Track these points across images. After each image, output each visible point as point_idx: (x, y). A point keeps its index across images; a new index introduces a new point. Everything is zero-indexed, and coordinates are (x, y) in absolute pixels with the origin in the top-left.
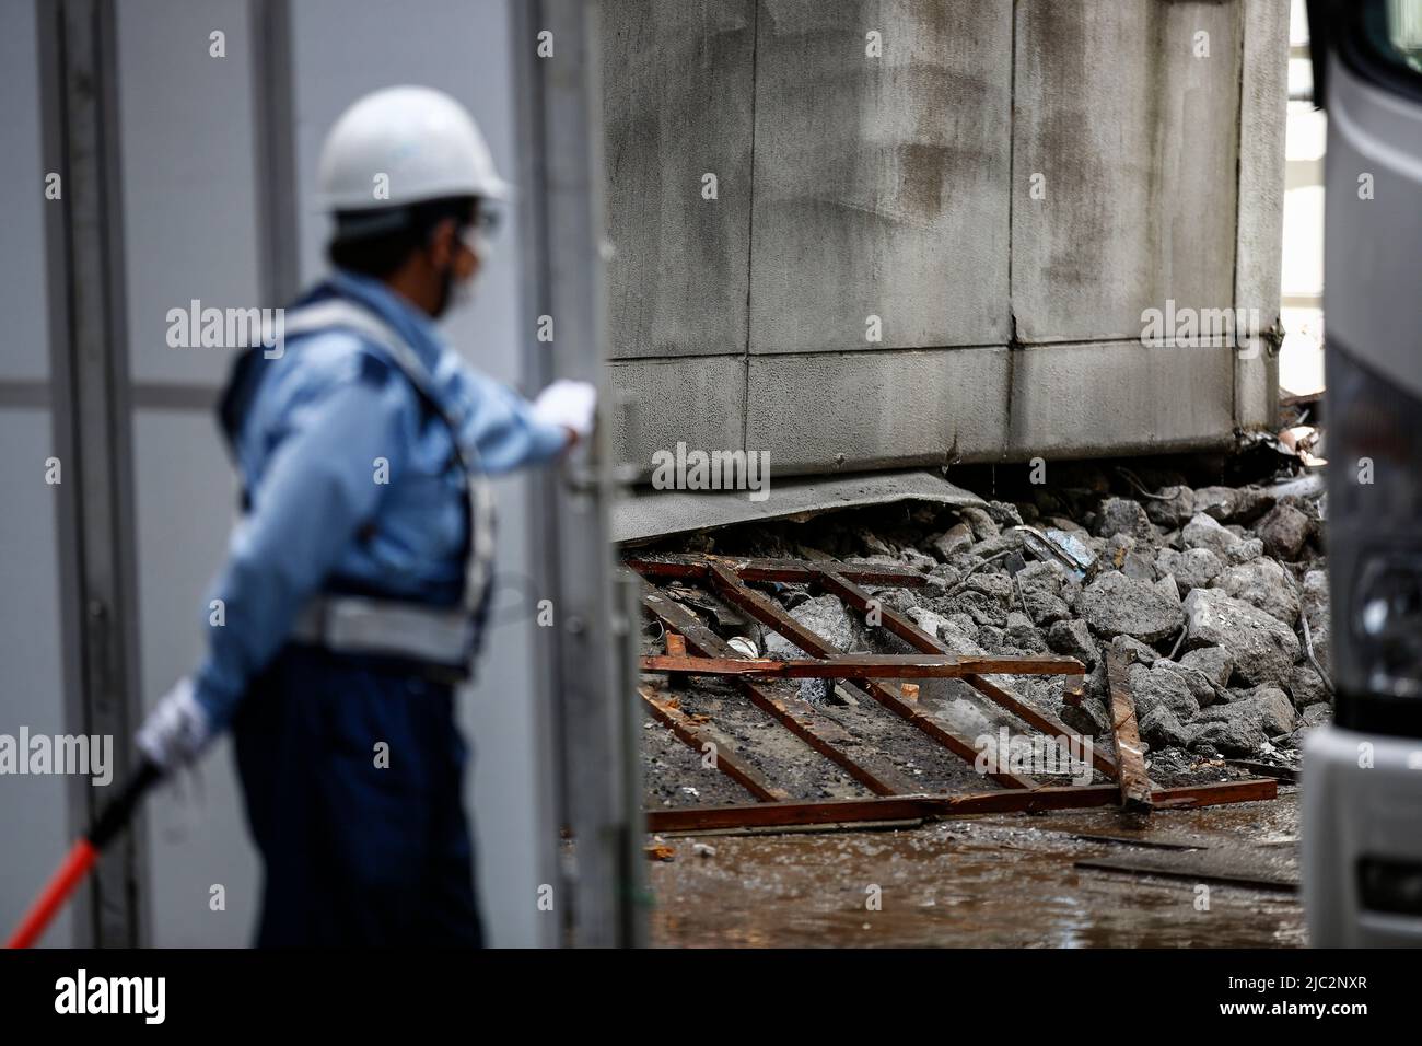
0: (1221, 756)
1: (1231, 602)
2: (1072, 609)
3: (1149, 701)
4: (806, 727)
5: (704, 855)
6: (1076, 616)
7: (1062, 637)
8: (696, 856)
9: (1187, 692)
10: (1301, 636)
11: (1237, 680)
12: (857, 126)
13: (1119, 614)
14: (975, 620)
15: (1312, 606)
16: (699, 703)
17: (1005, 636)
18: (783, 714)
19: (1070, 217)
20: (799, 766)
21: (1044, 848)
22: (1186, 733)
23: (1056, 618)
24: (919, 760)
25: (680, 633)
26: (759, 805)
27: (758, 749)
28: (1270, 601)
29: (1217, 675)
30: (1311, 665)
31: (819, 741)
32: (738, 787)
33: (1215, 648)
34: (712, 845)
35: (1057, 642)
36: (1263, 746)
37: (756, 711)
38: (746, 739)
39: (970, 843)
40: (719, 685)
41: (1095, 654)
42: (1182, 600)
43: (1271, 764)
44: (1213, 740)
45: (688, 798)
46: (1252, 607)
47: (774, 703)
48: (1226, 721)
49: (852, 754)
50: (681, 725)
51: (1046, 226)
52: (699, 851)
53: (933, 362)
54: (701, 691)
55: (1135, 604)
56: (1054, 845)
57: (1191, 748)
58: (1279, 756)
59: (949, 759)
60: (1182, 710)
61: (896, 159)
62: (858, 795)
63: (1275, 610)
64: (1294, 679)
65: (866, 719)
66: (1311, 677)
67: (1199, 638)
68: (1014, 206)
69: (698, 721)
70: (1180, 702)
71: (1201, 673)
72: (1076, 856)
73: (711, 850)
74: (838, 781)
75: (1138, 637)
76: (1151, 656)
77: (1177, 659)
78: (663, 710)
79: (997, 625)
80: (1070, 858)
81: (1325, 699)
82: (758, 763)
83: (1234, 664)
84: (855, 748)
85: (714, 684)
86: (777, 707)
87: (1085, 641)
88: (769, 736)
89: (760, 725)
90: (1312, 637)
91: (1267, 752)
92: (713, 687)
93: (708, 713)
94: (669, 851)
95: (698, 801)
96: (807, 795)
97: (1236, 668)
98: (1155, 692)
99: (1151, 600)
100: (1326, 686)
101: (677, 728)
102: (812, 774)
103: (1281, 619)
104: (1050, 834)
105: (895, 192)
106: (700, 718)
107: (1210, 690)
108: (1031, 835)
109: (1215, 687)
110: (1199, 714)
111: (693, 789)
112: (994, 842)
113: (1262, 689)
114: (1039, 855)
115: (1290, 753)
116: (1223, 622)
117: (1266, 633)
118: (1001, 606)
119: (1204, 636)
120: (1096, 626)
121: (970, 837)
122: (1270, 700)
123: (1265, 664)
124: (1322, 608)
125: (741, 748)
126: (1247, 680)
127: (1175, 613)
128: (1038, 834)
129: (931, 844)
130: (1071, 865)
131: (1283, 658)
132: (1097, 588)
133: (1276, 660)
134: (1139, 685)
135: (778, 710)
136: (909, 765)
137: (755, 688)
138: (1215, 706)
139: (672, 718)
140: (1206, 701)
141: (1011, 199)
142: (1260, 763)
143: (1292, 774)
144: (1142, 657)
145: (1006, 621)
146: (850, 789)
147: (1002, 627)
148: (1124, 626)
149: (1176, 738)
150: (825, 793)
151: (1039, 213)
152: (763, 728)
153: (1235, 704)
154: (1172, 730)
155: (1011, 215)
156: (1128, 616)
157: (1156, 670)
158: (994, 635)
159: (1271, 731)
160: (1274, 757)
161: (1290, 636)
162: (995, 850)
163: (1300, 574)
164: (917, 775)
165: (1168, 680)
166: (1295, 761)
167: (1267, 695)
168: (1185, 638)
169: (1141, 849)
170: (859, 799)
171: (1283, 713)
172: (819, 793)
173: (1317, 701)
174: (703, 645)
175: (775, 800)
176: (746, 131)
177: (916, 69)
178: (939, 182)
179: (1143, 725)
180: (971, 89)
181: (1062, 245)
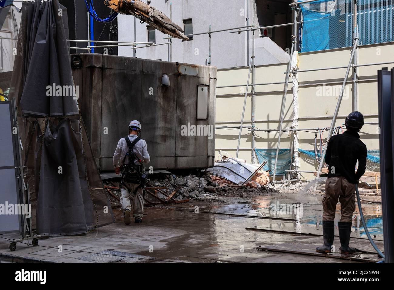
3: (183, 192)
6: (175, 183)
9: (187, 191)
10: (200, 185)
12: (155, 133)
13: (179, 182)
15: (201, 182)
19: (184, 143)
22: (187, 196)
28: (196, 181)
33: (190, 187)
36: (195, 197)
42: (187, 181)
44: (190, 196)
48: (191, 194)
51: (180, 144)
53: (165, 158)
57: (188, 197)
58: (197, 198)
60: (187, 193)
61: (160, 137)
62: (146, 203)
64: (199, 189)
65: (146, 194)
75: (181, 185)
76: (183, 187)
84: (146, 197)
97: (192, 188)
100: (202, 190)
105: (160, 140)
109: (190, 190)
117: (195, 185)
120: (177, 184)
122: (197, 192)
123: (195, 188)
126: (194, 190)
132: (176, 180)
133: (197, 187)
134: (182, 190)
136: (151, 199)
140: (189, 192)
142: (195, 199)
148: (179, 184)
153: (193, 192)
155: (176, 143)
159: (196, 195)
161: (198, 184)
163: (199, 179)
164: (153, 201)
165: (185, 190)
168: (187, 186)
177: (162, 127)
178: (166, 139)
179: (183, 195)
180: (170, 129)
181: (183, 146)
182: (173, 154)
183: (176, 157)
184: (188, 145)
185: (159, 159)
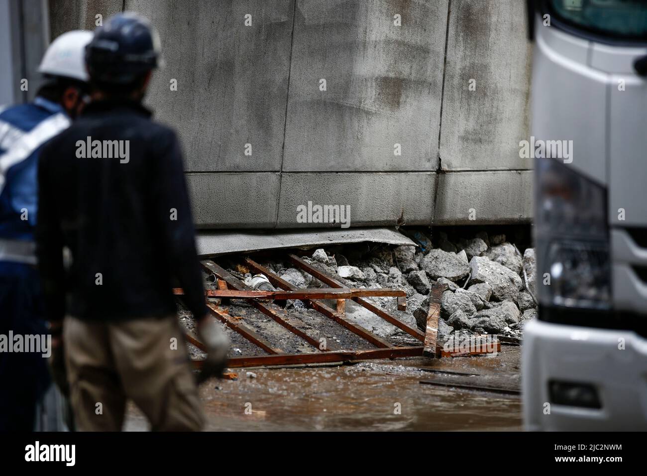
0: (486, 333)
1: (491, 263)
2: (419, 266)
3: (454, 308)
4: (286, 321)
5: (251, 377)
6: (420, 268)
7: (414, 278)
8: (248, 377)
9: (471, 304)
10: (523, 278)
11: (493, 298)
12: (351, 68)
13: (440, 268)
14: (375, 271)
15: (528, 265)
16: (235, 311)
17: (389, 278)
18: (275, 316)
19: (477, 112)
20: (284, 339)
21: (405, 374)
22: (470, 323)
23: (412, 270)
24: (338, 336)
25: (224, 280)
26: (270, 356)
27: (265, 332)
28: (509, 262)
29: (484, 296)
30: (527, 291)
31: (293, 327)
32: (258, 348)
33: (483, 284)
34: (255, 373)
35: (412, 280)
36: (505, 328)
37: (261, 314)
38: (259, 327)
39: (372, 372)
40: (243, 303)
41: (429, 286)
42: (469, 261)
43: (509, 336)
44: (483, 325)
45: (237, 353)
46: (501, 265)
47: (270, 311)
48: (488, 317)
49: (309, 333)
50: (230, 321)
51: (462, 116)
52: (249, 375)
53: (391, 178)
54: (236, 306)
55: (447, 263)
56: (410, 373)
57: (473, 329)
58: (512, 333)
59: (351, 335)
60: (468, 312)
61: (374, 84)
62: (312, 351)
63: (511, 267)
64: (519, 298)
65: (312, 318)
66: (527, 297)
67: (476, 279)
68: (444, 107)
69: (236, 319)
70: (468, 308)
71: (477, 295)
72: (420, 379)
73: (254, 375)
74: (303, 345)
75: (449, 278)
76: (455, 287)
77: (466, 288)
78: (221, 314)
79: (384, 273)
80: (418, 379)
81: (534, 307)
82: (266, 338)
83: (492, 291)
84: (309, 330)
85: (241, 302)
86: (272, 312)
87: (425, 280)
88: (269, 325)
89: (265, 321)
90: (528, 279)
91: (507, 331)
92: (241, 304)
93: (240, 316)
94: (235, 375)
95: (241, 355)
96: (290, 352)
97: (493, 293)
98: (456, 304)
99: (454, 261)
100: (534, 301)
101: (228, 322)
102: (291, 342)
103: (514, 270)
104: (409, 368)
105: (373, 98)
106: (237, 318)
107: (481, 303)
108: (400, 368)
109: (483, 301)
110: (476, 314)
111: (238, 350)
112: (383, 372)
113: (505, 302)
114: (403, 378)
115: (517, 331)
116: (487, 272)
117: (507, 277)
118: (387, 264)
119: (479, 278)
120: (430, 273)
121: (372, 369)
122: (509, 308)
123: (506, 291)
124: (532, 266)
125: (257, 331)
126: (498, 298)
127: (465, 267)
128: (403, 368)
129: (355, 373)
130: (418, 382)
131: (515, 288)
132: (430, 256)
133: (511, 289)
134: (449, 300)
135: (272, 314)
136: (334, 338)
137: (261, 304)
138: (483, 310)
139: (225, 318)
140: (479, 308)
141: (442, 103)
142: (504, 336)
143: (518, 341)
144: (451, 287)
145: (389, 271)
146: (309, 349)
147: (387, 274)
148: (442, 273)
149: (466, 324)
150: (298, 350)
151: (458, 110)
152: (266, 322)
153: (493, 309)
154: (464, 321)
155: (441, 111)
156: (444, 269)
157: (457, 294)
158: (383, 277)
159: (509, 321)
160: (510, 333)
161: (518, 279)
162: (384, 376)
163: (522, 250)
164: (338, 342)
165: (462, 298)
166: (520, 335)
167: (507, 305)
168: (470, 279)
169: (450, 375)
170: (315, 353)
171: (514, 314)
172: (295, 351)
173: (530, 308)
174: (234, 285)
175: (276, 353)
176: (285, 68)
177: (388, 42)
178: (399, 95)
179: (451, 318)
180: (422, 51)
181: (471, 125)
182: (429, 160)
183: (440, 171)
184: (493, 119)
185: (365, 178)
